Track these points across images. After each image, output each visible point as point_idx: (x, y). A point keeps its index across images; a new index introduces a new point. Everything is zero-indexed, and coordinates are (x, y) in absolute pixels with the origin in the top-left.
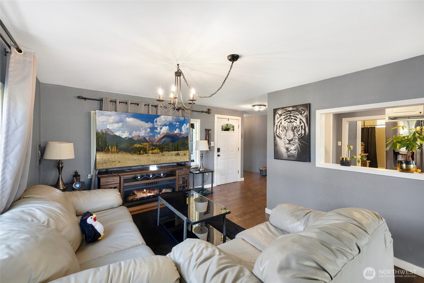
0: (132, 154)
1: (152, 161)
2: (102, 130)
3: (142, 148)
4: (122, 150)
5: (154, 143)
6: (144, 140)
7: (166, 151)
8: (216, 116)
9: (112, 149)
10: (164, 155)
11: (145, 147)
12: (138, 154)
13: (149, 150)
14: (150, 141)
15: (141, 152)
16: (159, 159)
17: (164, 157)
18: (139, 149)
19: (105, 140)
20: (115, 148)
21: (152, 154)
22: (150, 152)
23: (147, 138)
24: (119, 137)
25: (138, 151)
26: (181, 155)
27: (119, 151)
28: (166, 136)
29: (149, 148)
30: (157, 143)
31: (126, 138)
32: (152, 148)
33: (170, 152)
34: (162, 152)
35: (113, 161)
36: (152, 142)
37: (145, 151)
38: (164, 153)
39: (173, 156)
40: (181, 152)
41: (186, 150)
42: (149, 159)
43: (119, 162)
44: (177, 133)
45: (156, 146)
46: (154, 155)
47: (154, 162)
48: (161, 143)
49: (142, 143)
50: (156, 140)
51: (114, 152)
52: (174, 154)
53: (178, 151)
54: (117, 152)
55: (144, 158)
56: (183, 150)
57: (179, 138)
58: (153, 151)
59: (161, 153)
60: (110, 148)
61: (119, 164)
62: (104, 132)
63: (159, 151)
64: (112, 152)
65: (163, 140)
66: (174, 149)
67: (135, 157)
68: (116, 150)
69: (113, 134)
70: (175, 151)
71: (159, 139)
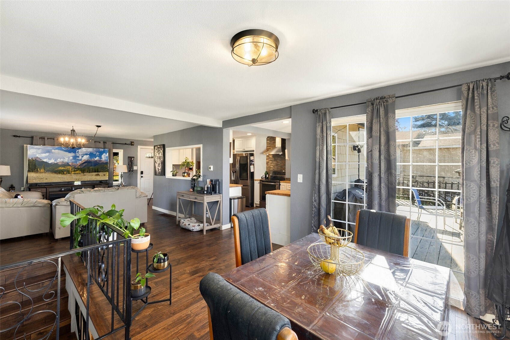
0: (57, 174)
1: (74, 179)
2: (32, 158)
3: (65, 170)
4: (48, 171)
5: (77, 167)
6: (67, 164)
7: (87, 172)
8: (139, 147)
9: (40, 170)
10: (85, 175)
11: (68, 169)
12: (62, 174)
13: (72, 171)
14: (73, 165)
15: (65, 173)
16: (81, 178)
17: (85, 176)
18: (63, 171)
19: (35, 164)
20: (43, 169)
21: (74, 175)
22: (73, 172)
23: (70, 164)
24: (46, 162)
25: (62, 172)
26: (100, 175)
27: (46, 172)
28: (87, 162)
29: (72, 170)
30: (79, 167)
31: (52, 163)
32: (75, 170)
33: (90, 173)
34: (84, 173)
35: (41, 178)
36: (74, 166)
37: (68, 172)
38: (85, 174)
39: (93, 176)
40: (100, 173)
41: (106, 172)
42: (72, 177)
43: (46, 179)
44: (97, 160)
45: (78, 169)
46: (76, 175)
47: (77, 179)
48: (82, 167)
49: (66, 167)
50: (78, 164)
51: (42, 172)
52: (94, 175)
53: (98, 172)
54: (45, 172)
55: (68, 177)
56: (102, 172)
57: (99, 163)
58: (76, 172)
59: (82, 173)
60: (39, 170)
61: (47, 180)
62: (34, 159)
63: (80, 172)
64: (40, 173)
65: (84, 164)
66: (94, 171)
67: (60, 176)
68: (44, 171)
69: (41, 160)
70: (95, 172)
71: (81, 164)
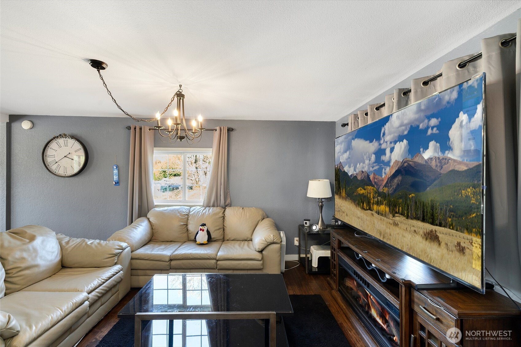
0: (356, 206)
2: (337, 165)
3: (364, 197)
4: (349, 196)
5: (381, 189)
6: (368, 180)
7: (402, 214)
10: (398, 225)
11: (368, 195)
12: (360, 208)
13: (373, 203)
14: (375, 182)
15: (365, 205)
16: (389, 231)
17: (398, 230)
18: (363, 200)
19: (339, 178)
20: (344, 191)
21: (377, 215)
22: (375, 207)
23: (371, 177)
24: (347, 174)
25: (361, 202)
26: (443, 244)
28: (402, 170)
29: (374, 198)
30: (386, 190)
31: (351, 175)
32: (378, 200)
33: (411, 222)
35: (343, 212)
36: (377, 185)
37: (369, 204)
38: (397, 219)
39: (418, 238)
40: (444, 234)
42: (374, 224)
44: (431, 159)
45: (384, 196)
46: (379, 217)
48: (390, 190)
49: (365, 187)
50: (383, 180)
53: (433, 223)
54: (346, 199)
56: (451, 227)
57: (438, 176)
58: (379, 208)
59: (392, 216)
60: (341, 191)
62: (339, 168)
63: (388, 209)
64: (342, 198)
65: (396, 181)
66: (420, 213)
68: (345, 196)
70: (423, 220)
71: (388, 179)
